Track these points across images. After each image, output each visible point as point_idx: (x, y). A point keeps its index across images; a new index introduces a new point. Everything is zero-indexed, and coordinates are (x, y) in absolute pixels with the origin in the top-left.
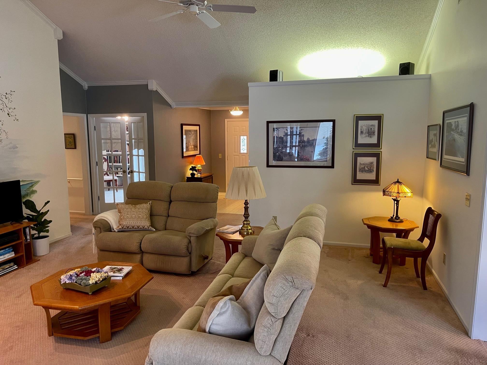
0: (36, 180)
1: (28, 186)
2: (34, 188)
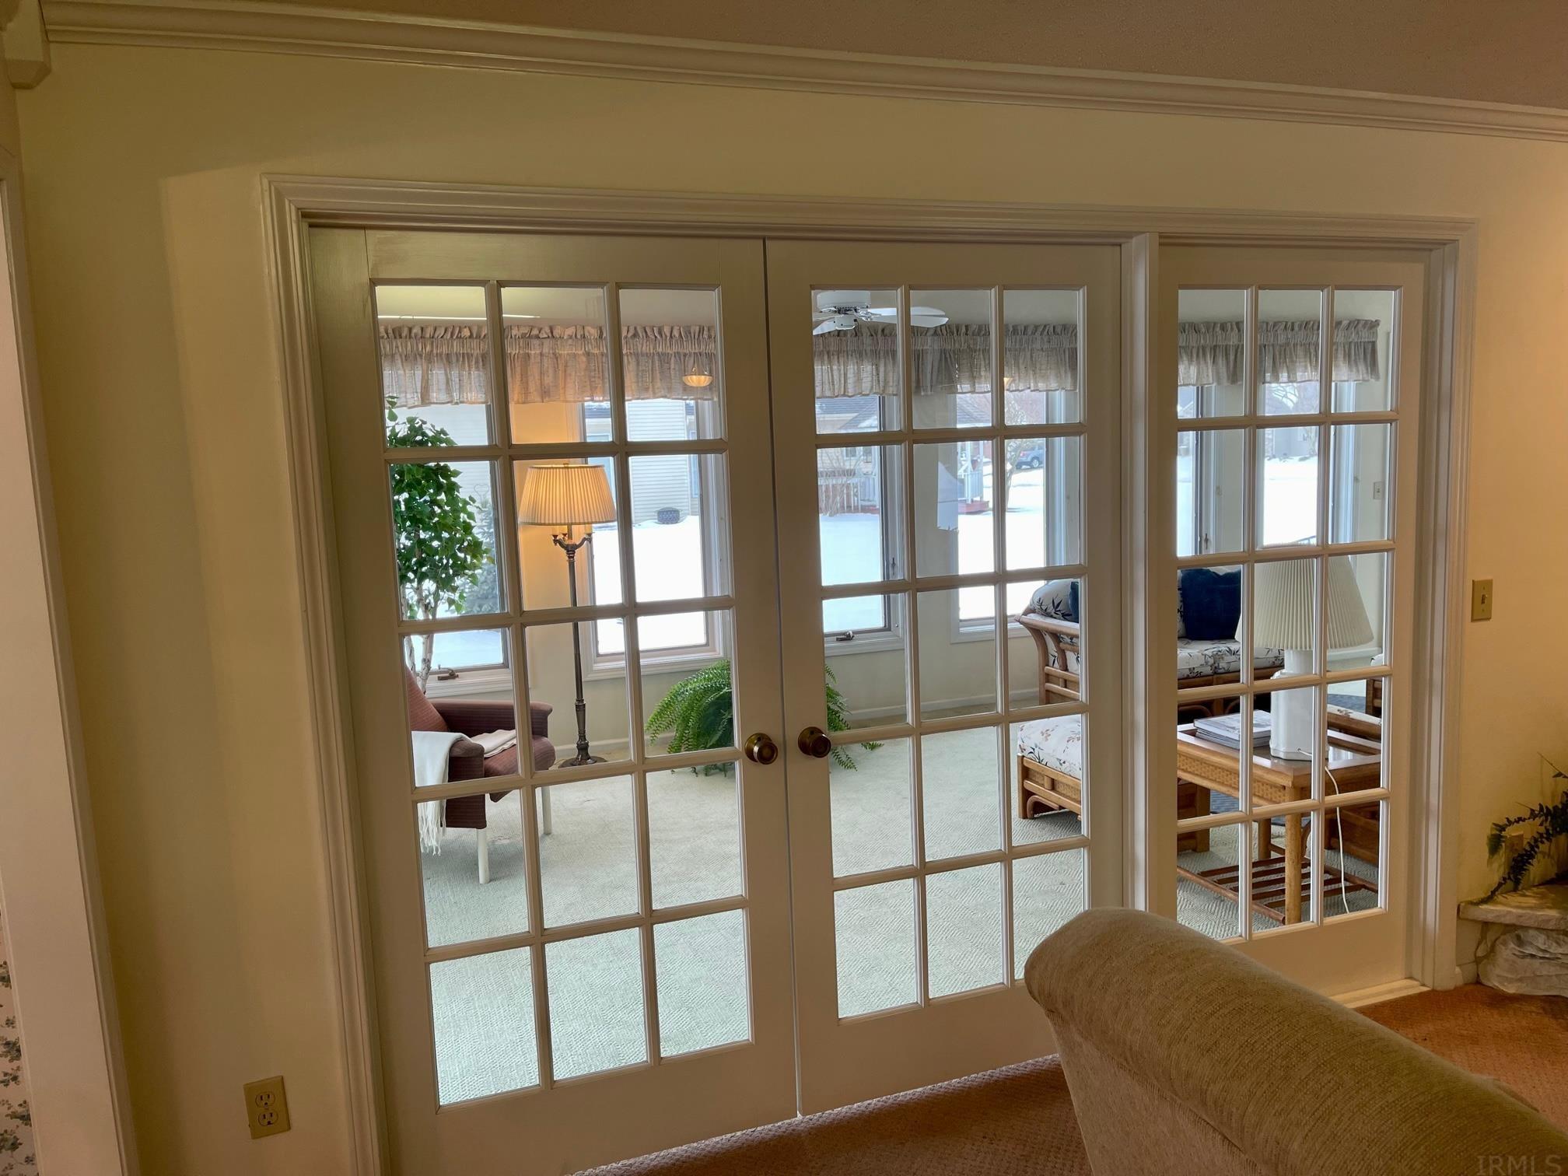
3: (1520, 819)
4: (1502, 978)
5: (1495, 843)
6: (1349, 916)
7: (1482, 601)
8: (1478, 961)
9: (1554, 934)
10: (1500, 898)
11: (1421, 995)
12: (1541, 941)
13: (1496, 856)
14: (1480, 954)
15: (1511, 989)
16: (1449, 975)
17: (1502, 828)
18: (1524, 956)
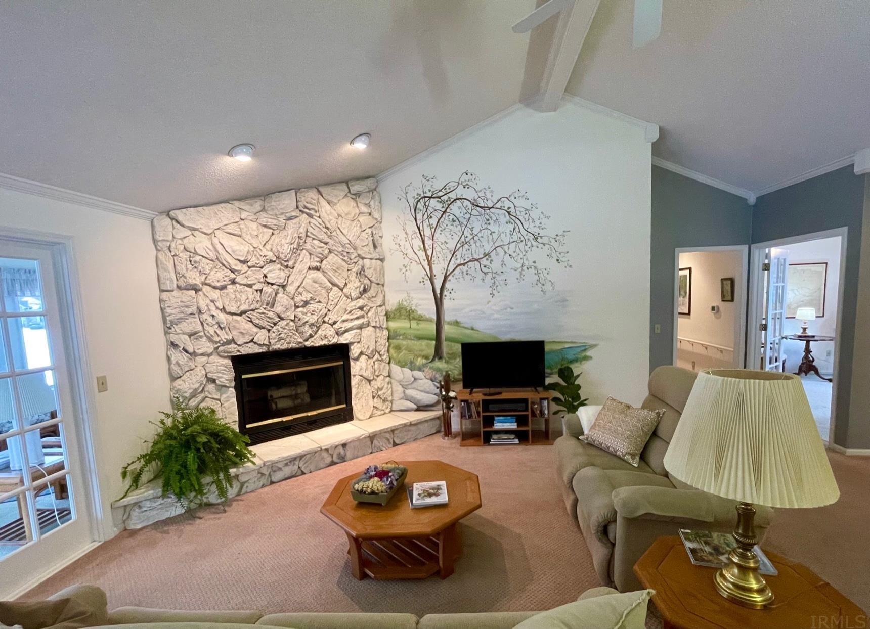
0: (593, 343)
1: (579, 350)
2: (589, 353)
3: (133, 462)
4: (135, 524)
5: (124, 475)
6: (61, 526)
7: (102, 384)
8: (124, 522)
9: (153, 500)
10: (130, 494)
11: (99, 546)
12: (148, 504)
13: (126, 479)
14: (124, 519)
15: (139, 527)
16: (111, 532)
17: (126, 468)
18: (143, 512)
